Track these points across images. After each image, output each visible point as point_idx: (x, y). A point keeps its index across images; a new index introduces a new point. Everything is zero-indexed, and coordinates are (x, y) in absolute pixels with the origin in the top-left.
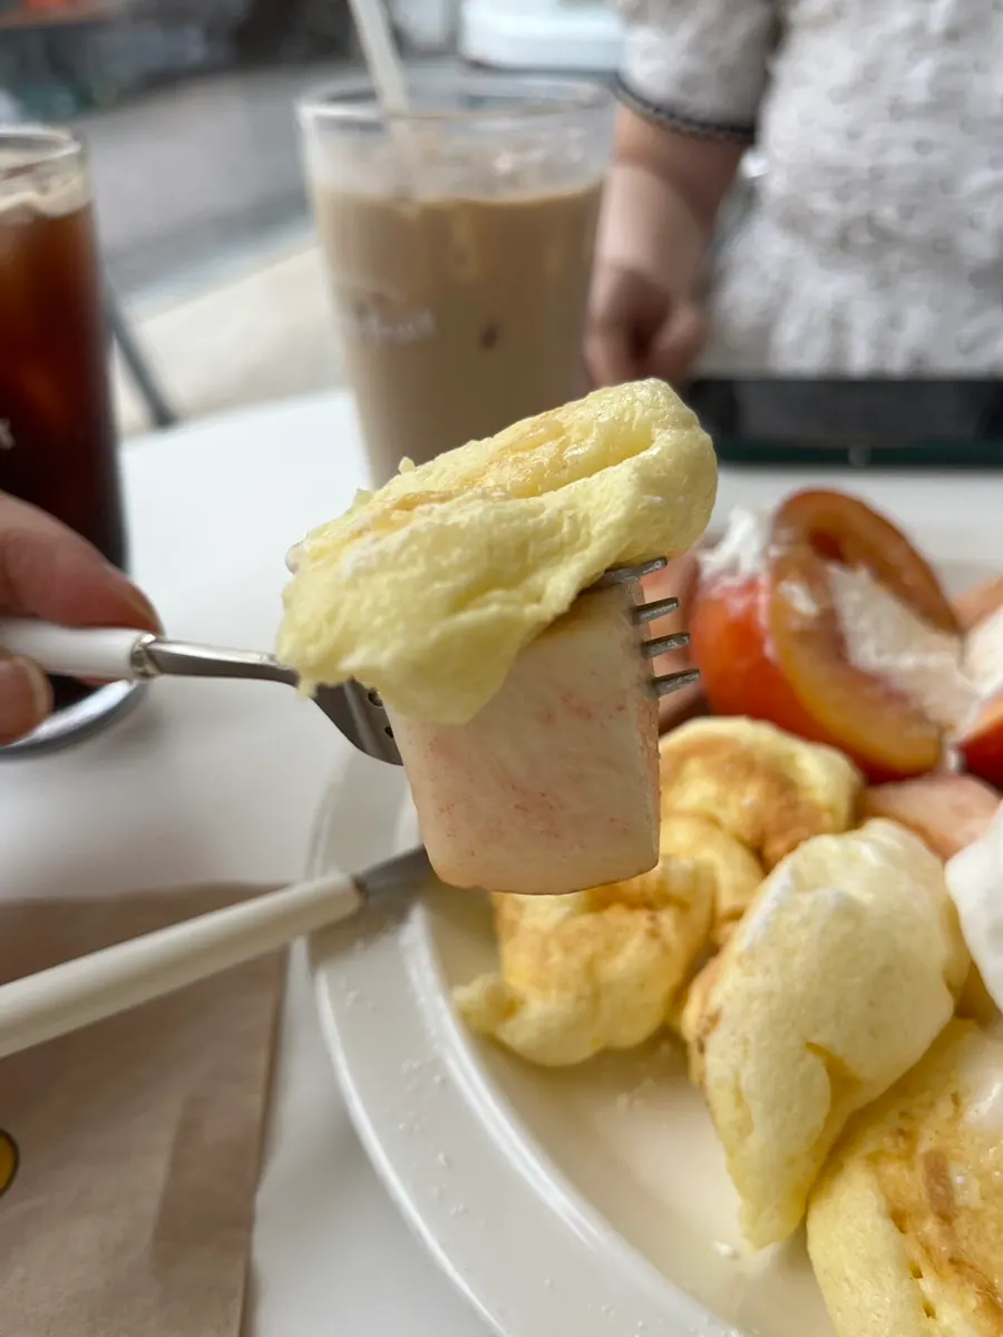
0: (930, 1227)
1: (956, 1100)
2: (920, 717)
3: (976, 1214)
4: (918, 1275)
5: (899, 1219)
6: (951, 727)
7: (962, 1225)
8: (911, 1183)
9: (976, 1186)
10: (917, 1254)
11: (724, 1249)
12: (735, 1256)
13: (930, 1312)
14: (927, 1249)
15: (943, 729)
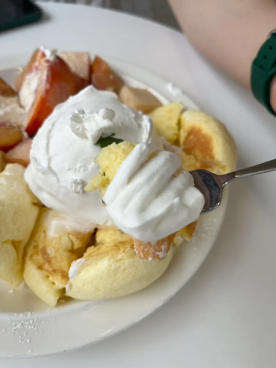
0: (46, 266)
1: (44, 232)
2: (11, 127)
3: (55, 257)
4: (48, 277)
5: (40, 268)
6: (21, 126)
7: (53, 261)
8: (39, 258)
9: (53, 250)
10: (46, 273)
11: (11, 291)
12: (15, 291)
13: (54, 283)
14: (47, 271)
15: (19, 127)
